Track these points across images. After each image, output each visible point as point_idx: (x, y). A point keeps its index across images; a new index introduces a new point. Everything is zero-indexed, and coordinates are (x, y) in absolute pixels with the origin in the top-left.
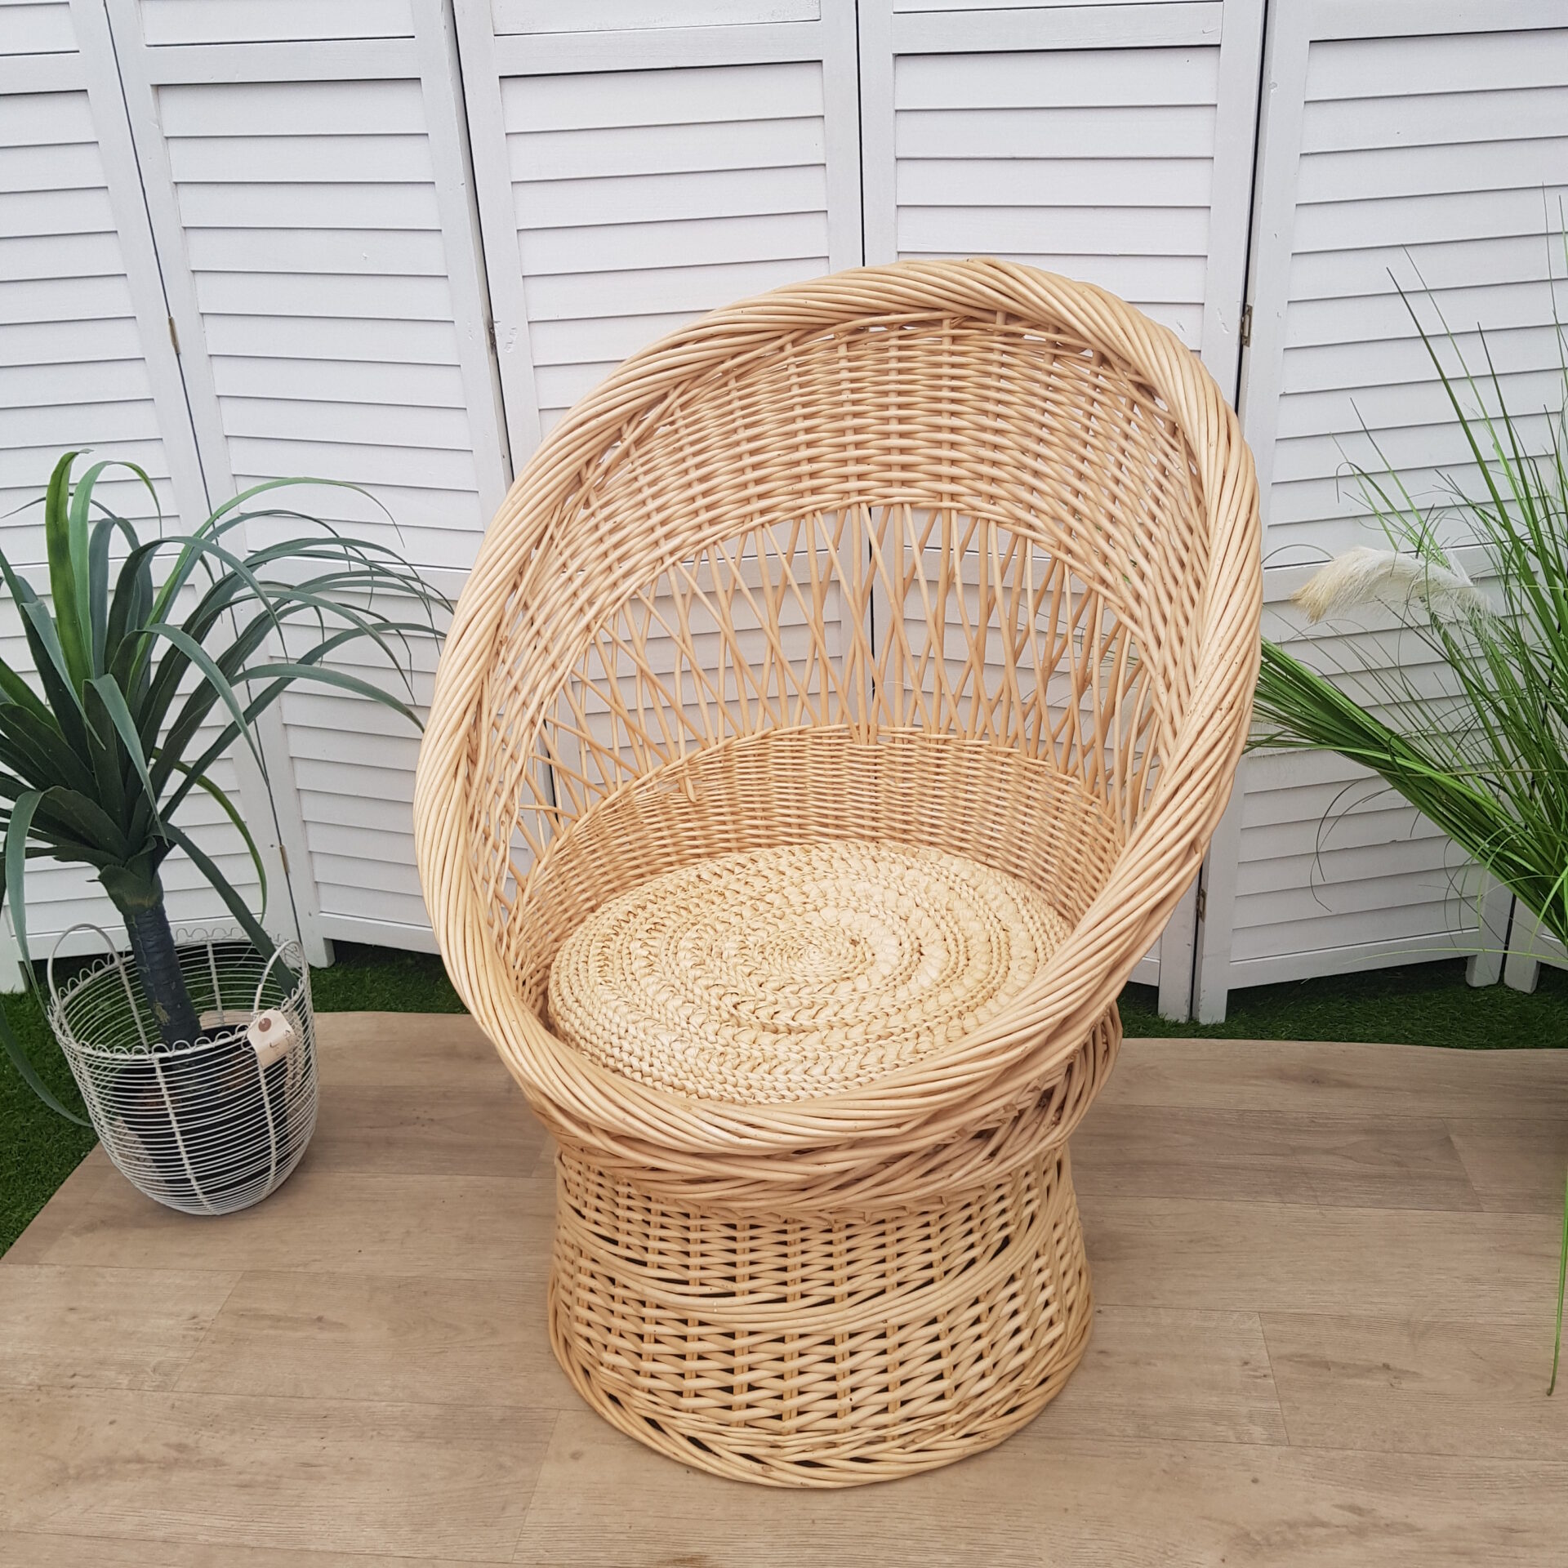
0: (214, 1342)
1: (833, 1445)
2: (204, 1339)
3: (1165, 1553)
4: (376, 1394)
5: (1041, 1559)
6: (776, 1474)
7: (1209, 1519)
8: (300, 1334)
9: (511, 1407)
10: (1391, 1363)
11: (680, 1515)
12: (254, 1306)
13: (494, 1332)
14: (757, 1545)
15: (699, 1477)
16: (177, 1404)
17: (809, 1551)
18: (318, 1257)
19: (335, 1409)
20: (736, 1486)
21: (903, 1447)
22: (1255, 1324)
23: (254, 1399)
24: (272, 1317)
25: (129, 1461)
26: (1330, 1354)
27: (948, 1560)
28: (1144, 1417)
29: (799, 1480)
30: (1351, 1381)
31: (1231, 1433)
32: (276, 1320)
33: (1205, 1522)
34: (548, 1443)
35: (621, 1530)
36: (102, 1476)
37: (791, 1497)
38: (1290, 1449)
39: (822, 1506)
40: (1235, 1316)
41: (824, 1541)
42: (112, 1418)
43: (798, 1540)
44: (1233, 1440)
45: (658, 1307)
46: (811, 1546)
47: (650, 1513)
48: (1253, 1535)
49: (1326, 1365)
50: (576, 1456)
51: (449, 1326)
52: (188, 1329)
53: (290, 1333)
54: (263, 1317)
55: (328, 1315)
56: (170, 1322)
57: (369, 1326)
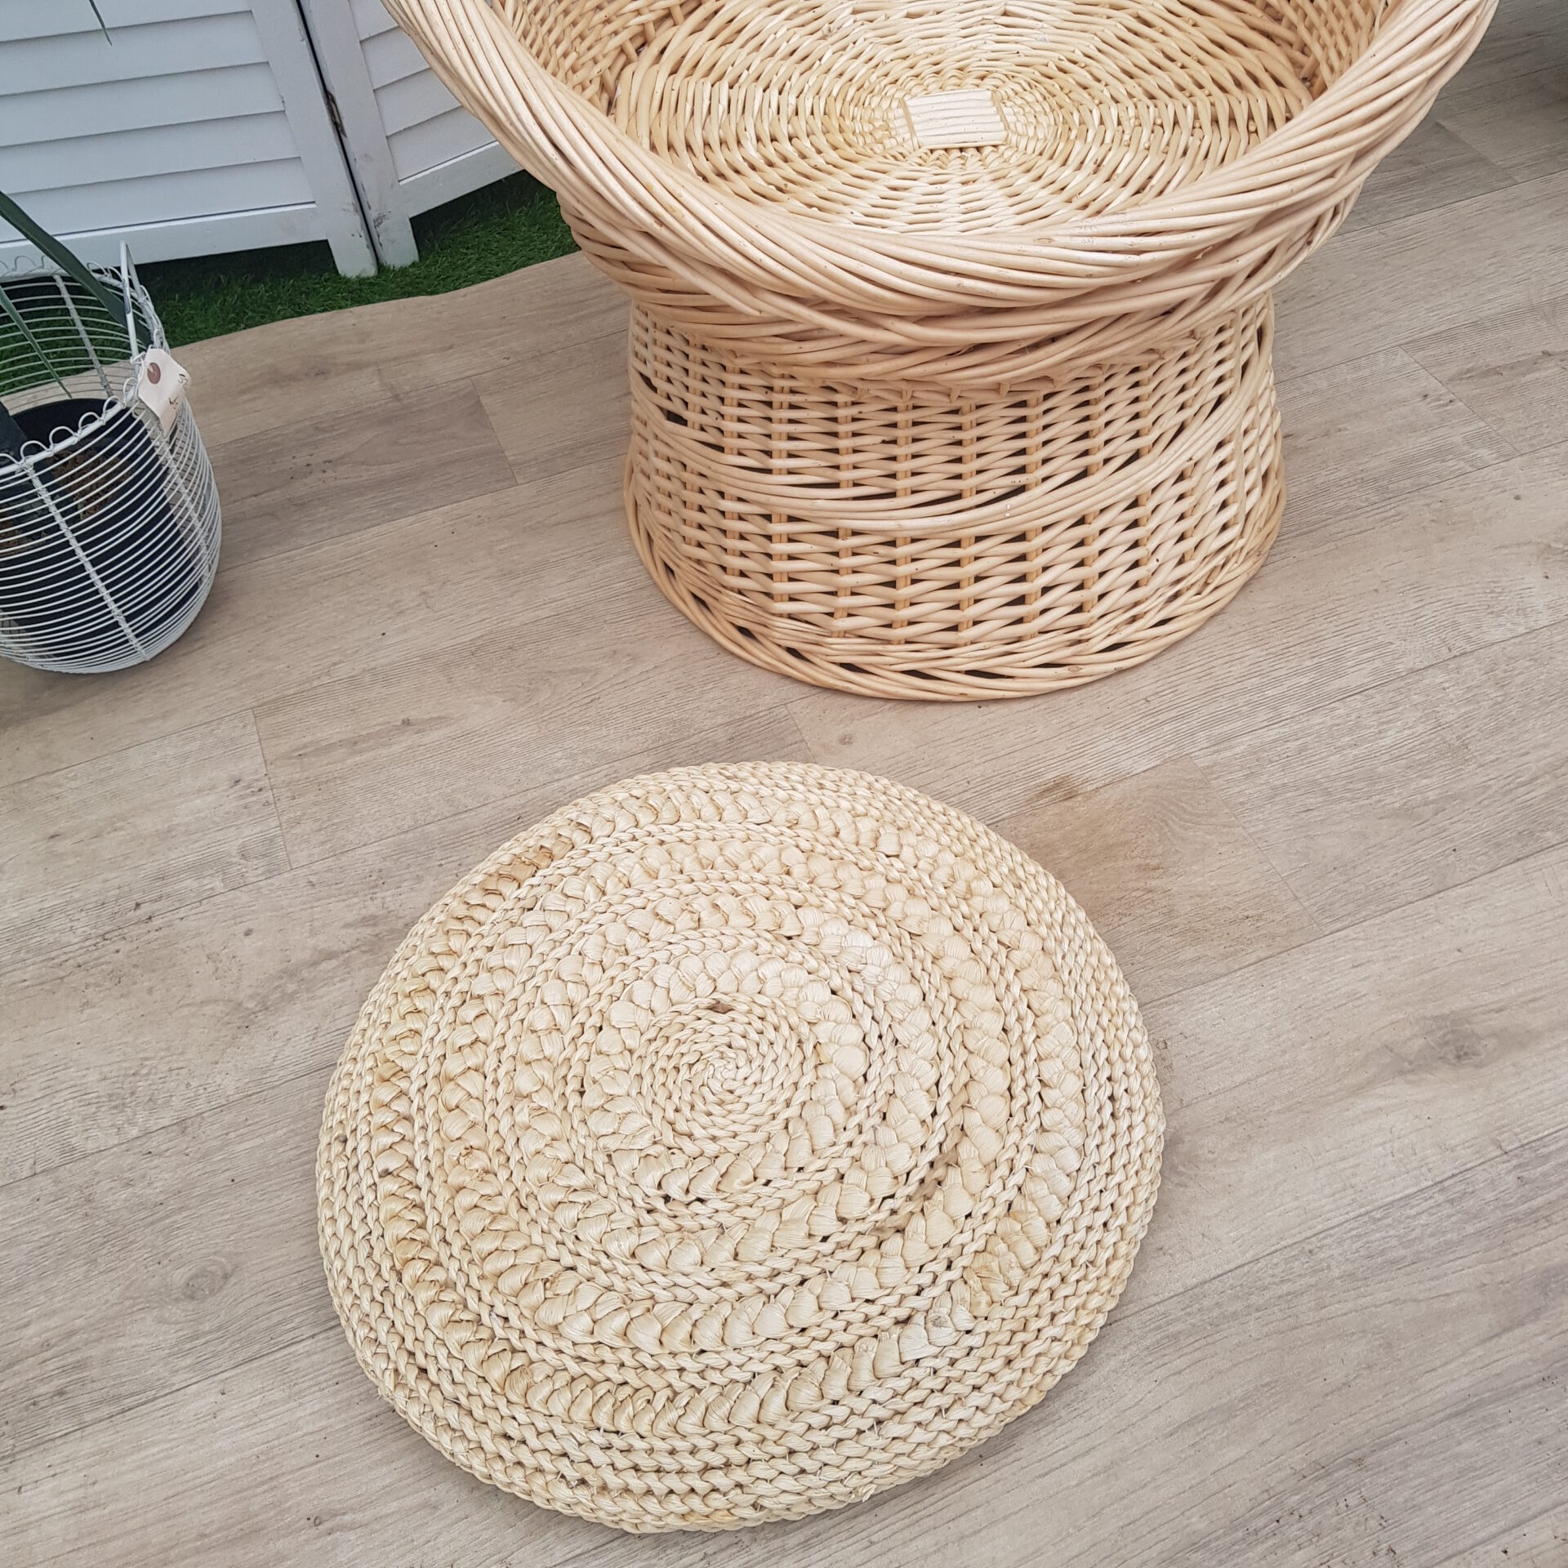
0: (294, 798)
1: (1134, 619)
2: (277, 800)
3: (1492, 592)
4: (557, 771)
5: (1391, 643)
6: (1085, 670)
7: (1506, 547)
8: (396, 748)
9: (727, 724)
10: (1548, 348)
11: (1007, 750)
12: (306, 740)
13: (635, 658)
14: (1109, 745)
15: (993, 707)
16: (313, 879)
17: (1167, 728)
18: (336, 659)
19: (523, 806)
20: (1039, 701)
21: (1199, 594)
22: (1402, 358)
23: (410, 835)
24: (341, 744)
25: (315, 964)
26: (1494, 359)
27: (1305, 680)
28: (1376, 480)
29: (1111, 667)
30: (1529, 377)
31: (1462, 464)
32: (353, 744)
33: (1505, 551)
34: (803, 740)
35: (961, 789)
36: (295, 992)
37: (1103, 688)
38: (1525, 458)
39: (1144, 683)
40: (1381, 357)
41: (1173, 714)
42: (242, 928)
43: (1146, 722)
44: (1470, 469)
45: (914, 541)
46: (1165, 722)
47: (977, 761)
48: (1553, 545)
49: (1496, 371)
50: (846, 740)
51: (574, 671)
52: (242, 797)
53: (385, 751)
54: (330, 747)
55: (412, 714)
56: (209, 799)
57: (477, 708)
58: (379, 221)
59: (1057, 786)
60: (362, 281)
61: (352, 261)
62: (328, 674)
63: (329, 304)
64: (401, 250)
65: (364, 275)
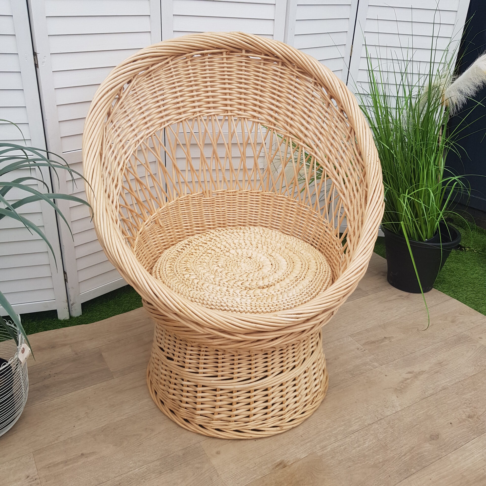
0: (47, 481)
1: (295, 412)
2: (41, 482)
3: (385, 402)
4: (131, 468)
5: (362, 417)
6: (284, 428)
7: (386, 389)
8: (80, 463)
9: (183, 449)
10: (386, 336)
11: (265, 453)
12: (50, 462)
13: (153, 430)
14: (293, 450)
15: (259, 440)
17: (308, 444)
18: (59, 435)
19: (121, 480)
20: (272, 438)
21: (311, 404)
22: (350, 339)
24: (62, 462)
26: (373, 339)
27: (342, 428)
28: (350, 371)
29: (291, 427)
30: (382, 344)
31: (371, 367)
32: (66, 462)
33: (386, 390)
34: (205, 454)
35: (253, 466)
37: (289, 433)
38: (385, 365)
39: (300, 431)
40: (345, 338)
41: (309, 440)
43: (302, 443)
44: (373, 368)
45: (238, 391)
46: (307, 443)
47: (257, 457)
48: (397, 388)
49: (373, 342)
50: (218, 453)
51: (134, 435)
52: (30, 482)
53: (76, 464)
54: (58, 464)
55: (84, 452)
56: (19, 483)
57: (105, 448)
58: (72, 304)
59: (280, 464)
60: (65, 321)
61: (63, 315)
62: (57, 440)
63: (55, 327)
64: (77, 312)
65: (65, 319)
